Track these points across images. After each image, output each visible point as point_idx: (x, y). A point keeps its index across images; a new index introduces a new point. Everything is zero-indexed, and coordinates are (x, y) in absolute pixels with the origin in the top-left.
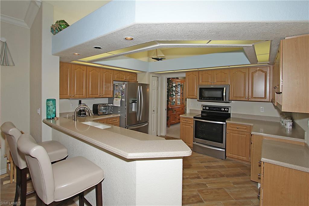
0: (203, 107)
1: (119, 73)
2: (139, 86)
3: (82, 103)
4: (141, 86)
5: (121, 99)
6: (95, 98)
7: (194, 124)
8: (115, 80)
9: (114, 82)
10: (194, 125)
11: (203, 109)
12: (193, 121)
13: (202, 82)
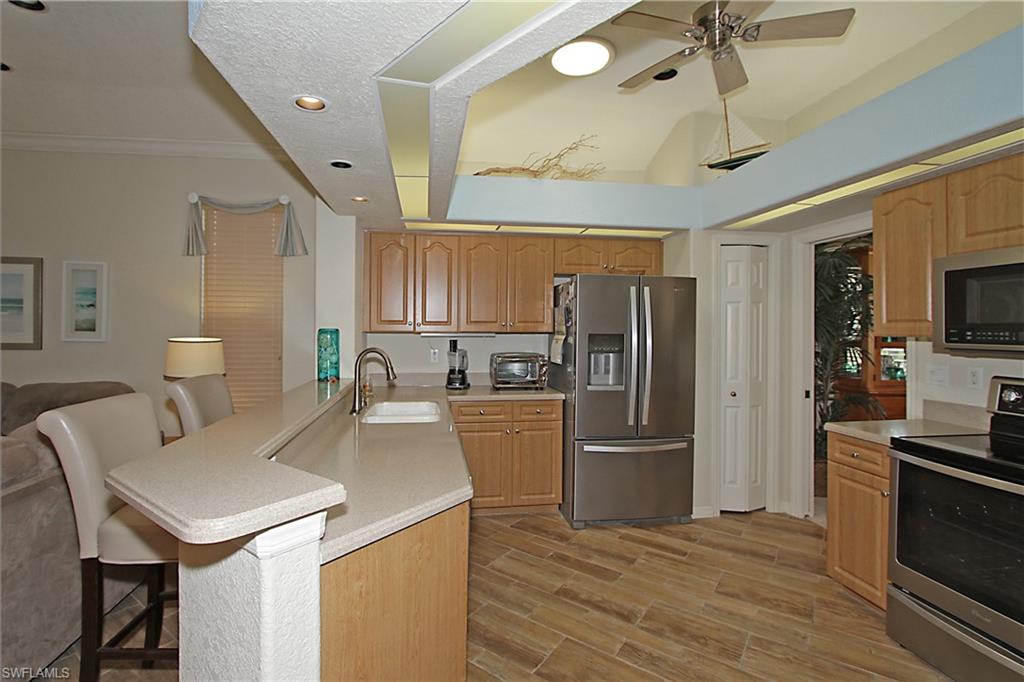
0: (1004, 387)
1: (579, 245)
2: (633, 289)
3: (459, 347)
4: (647, 289)
5: (564, 337)
6: (497, 333)
7: (892, 479)
8: (560, 272)
9: (558, 281)
10: (892, 485)
11: (1003, 404)
12: (888, 461)
13: (968, 235)
